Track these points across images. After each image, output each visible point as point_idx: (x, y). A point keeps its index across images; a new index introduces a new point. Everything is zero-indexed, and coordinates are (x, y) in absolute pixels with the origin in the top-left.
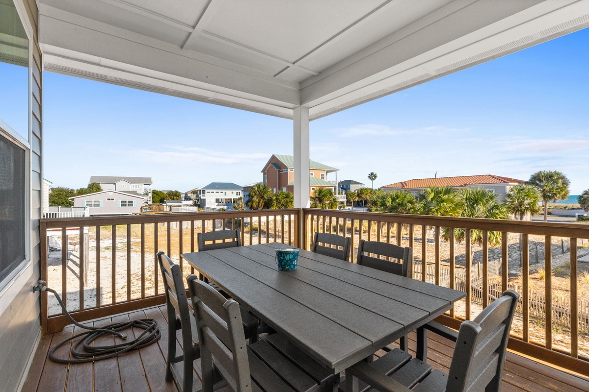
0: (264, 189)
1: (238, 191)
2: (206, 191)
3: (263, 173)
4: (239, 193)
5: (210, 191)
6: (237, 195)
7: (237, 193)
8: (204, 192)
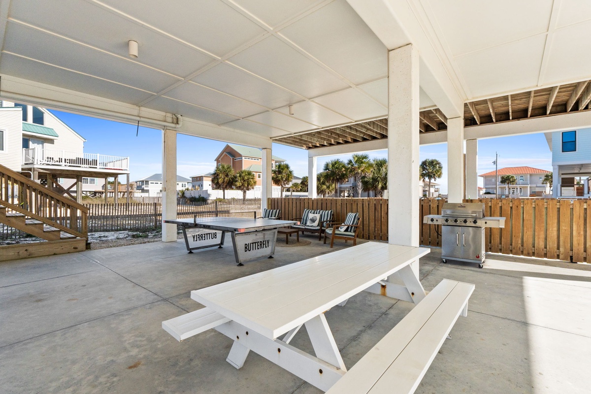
0: (228, 168)
1: (184, 183)
2: (150, 182)
3: (216, 162)
4: (185, 184)
5: (154, 182)
6: (183, 186)
7: (183, 184)
8: (147, 182)
